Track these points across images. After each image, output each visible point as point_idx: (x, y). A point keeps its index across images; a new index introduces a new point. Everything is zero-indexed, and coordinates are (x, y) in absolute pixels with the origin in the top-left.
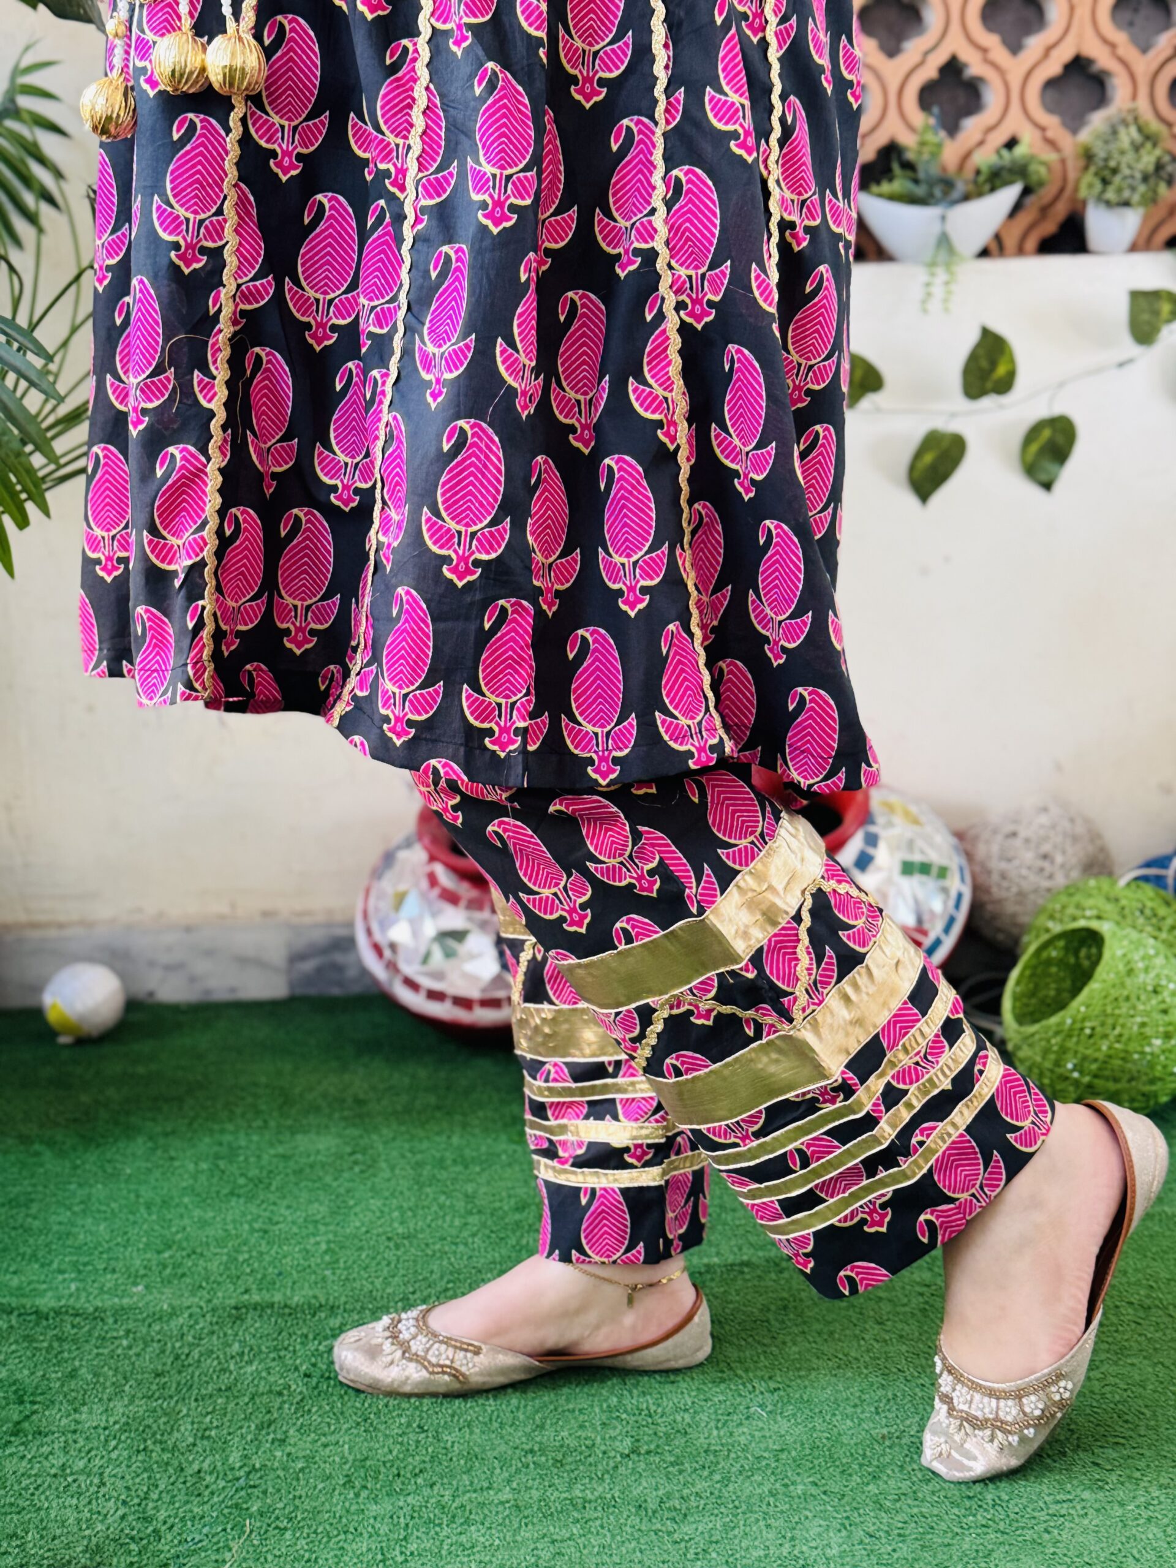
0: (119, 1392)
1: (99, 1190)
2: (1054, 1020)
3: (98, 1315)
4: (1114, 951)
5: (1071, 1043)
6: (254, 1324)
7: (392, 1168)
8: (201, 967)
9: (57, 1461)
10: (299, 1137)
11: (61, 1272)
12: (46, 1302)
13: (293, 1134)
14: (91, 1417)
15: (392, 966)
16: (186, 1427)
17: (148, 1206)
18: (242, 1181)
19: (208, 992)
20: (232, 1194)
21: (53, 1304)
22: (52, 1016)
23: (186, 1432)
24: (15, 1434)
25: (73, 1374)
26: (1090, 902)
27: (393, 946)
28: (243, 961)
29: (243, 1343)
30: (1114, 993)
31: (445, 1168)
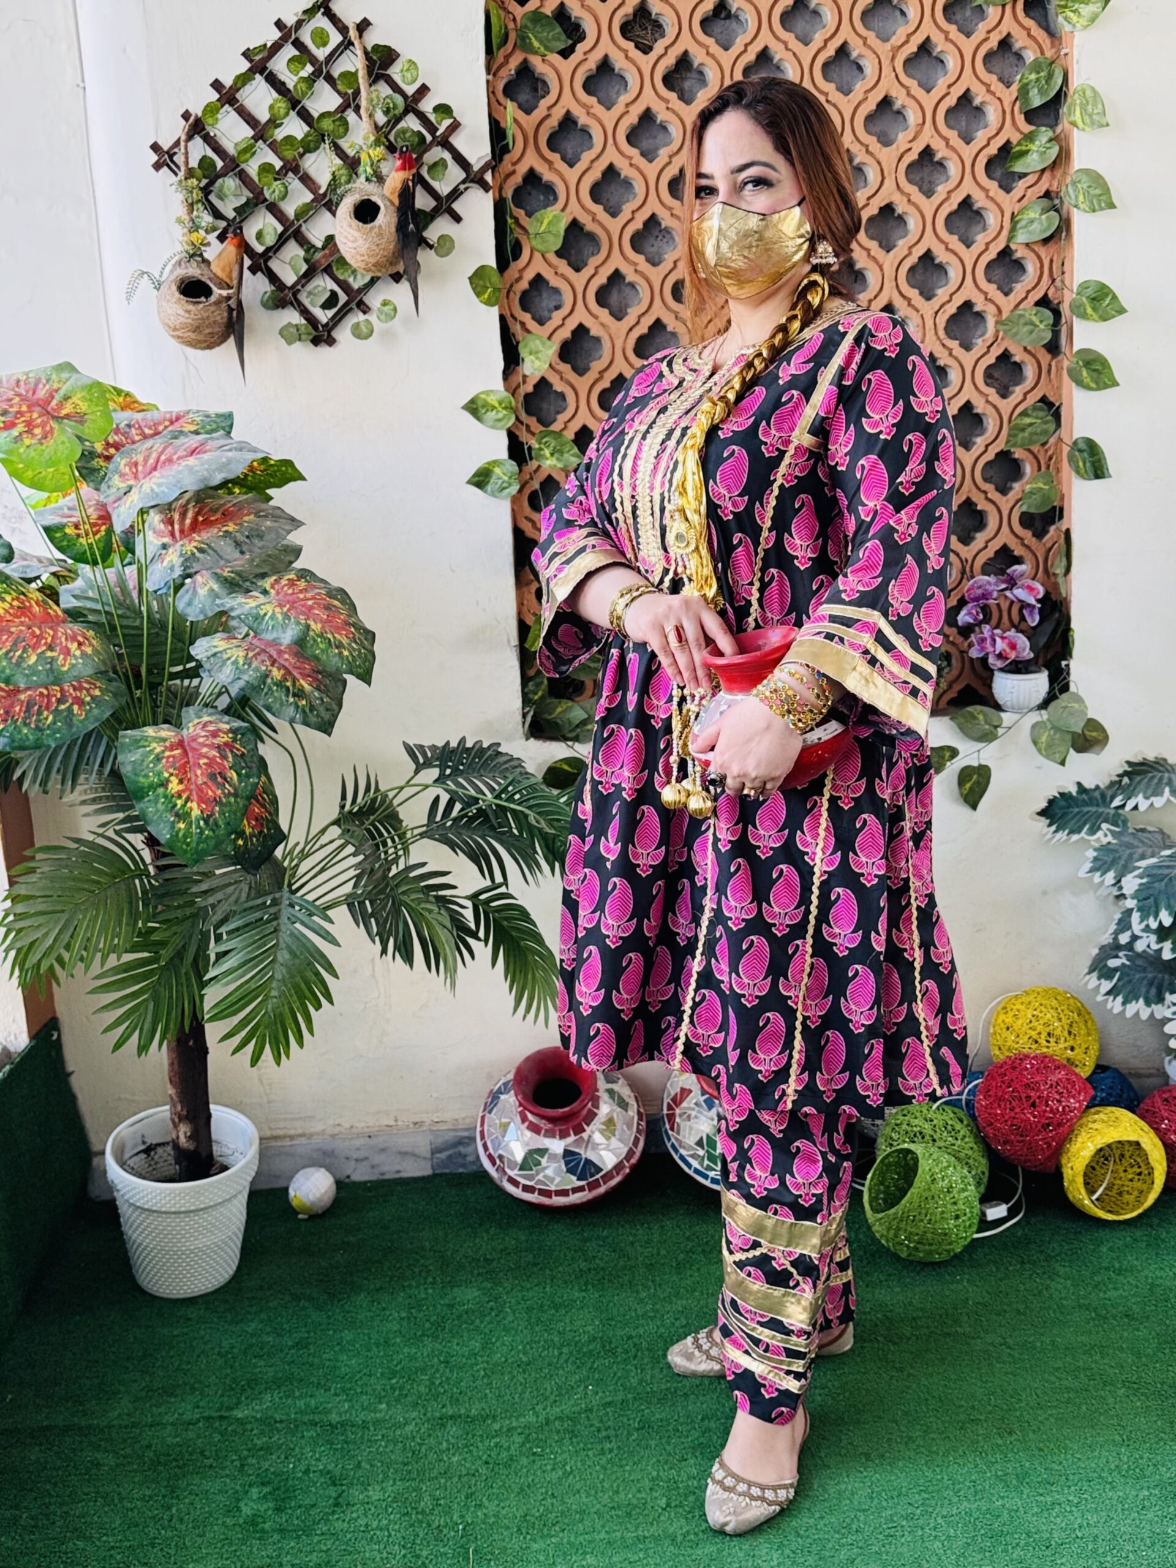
0: (386, 1477)
1: (348, 1335)
2: (893, 1211)
3: (364, 1426)
4: (924, 1166)
5: (903, 1225)
6: (453, 1430)
7: (514, 1312)
8: (378, 1159)
9: (362, 1521)
10: (456, 1290)
11: (336, 1395)
12: (334, 1418)
13: (452, 1287)
14: (375, 1494)
15: (501, 1170)
16: (427, 1498)
17: (378, 1345)
18: (427, 1325)
19: (383, 1174)
20: (423, 1335)
21: (338, 1419)
22: (295, 1203)
23: (426, 1502)
24: (337, 1505)
25: (358, 1466)
26: (916, 1122)
27: (501, 1157)
28: (404, 1154)
29: (447, 1441)
30: (925, 1195)
31: (545, 1312)
